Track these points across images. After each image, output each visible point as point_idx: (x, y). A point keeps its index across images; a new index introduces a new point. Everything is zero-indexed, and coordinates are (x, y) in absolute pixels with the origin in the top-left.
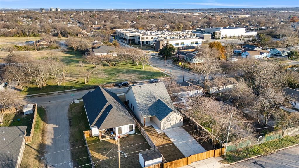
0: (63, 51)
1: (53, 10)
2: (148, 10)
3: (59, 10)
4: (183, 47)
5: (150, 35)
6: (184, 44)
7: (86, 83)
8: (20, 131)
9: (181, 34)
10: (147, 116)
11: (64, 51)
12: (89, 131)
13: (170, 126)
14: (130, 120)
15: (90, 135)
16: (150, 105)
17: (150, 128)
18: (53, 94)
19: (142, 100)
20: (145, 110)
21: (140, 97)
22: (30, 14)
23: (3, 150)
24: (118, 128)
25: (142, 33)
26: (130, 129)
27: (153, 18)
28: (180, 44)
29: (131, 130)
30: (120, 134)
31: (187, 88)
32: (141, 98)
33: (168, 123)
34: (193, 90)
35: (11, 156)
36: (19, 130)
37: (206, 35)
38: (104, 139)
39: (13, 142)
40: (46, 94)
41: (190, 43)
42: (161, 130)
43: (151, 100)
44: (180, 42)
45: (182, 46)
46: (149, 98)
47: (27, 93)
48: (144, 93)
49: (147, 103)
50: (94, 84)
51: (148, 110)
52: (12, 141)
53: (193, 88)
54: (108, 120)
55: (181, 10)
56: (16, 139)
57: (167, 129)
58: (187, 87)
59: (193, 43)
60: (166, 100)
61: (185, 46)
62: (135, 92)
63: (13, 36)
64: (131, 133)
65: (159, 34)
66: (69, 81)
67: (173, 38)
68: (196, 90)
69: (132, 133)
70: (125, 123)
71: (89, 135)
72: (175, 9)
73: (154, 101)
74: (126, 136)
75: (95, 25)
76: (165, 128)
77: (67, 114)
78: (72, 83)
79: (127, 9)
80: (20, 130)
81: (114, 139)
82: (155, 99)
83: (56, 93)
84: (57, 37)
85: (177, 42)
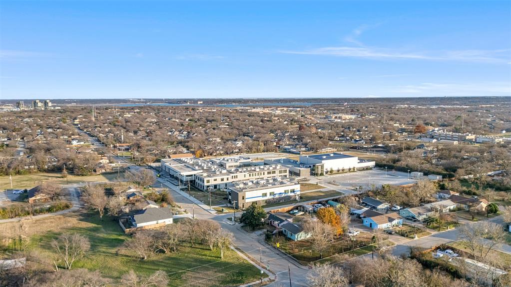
0: (78, 214)
1: (39, 105)
5: (219, 173)
6: (274, 195)
9: (265, 169)
11: (80, 215)
25: (205, 168)
28: (268, 194)
37: (303, 168)
41: (284, 192)
44: (268, 191)
45: (272, 197)
59: (288, 192)
61: (277, 196)
65: (232, 170)
67: (257, 182)
75: (120, 142)
85: (264, 191)
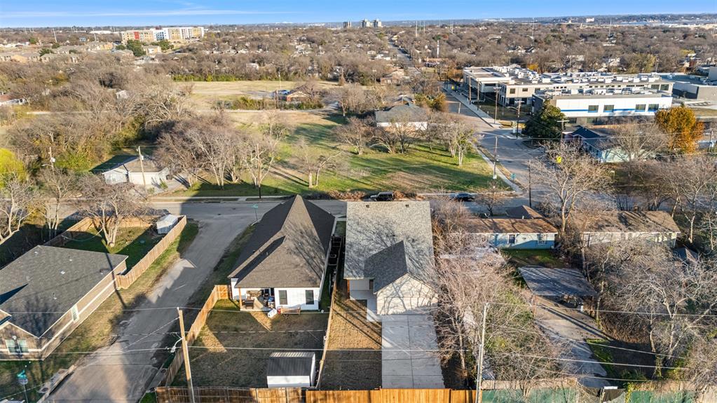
0: (326, 113)
1: (368, 24)
2: (593, 20)
3: (380, 25)
4: (609, 117)
5: (536, 82)
6: (613, 110)
7: (311, 186)
8: (107, 262)
9: (627, 81)
10: (355, 276)
11: (328, 115)
12: (226, 286)
13: (401, 310)
14: (308, 278)
15: (229, 295)
16: (374, 252)
17: (359, 304)
18: (236, 199)
19: (361, 237)
20: (358, 262)
21: (359, 229)
22: (313, 35)
23: (47, 292)
24: (280, 291)
25: (520, 77)
26: (307, 298)
27: (590, 39)
28: (601, 109)
29: (309, 300)
30: (284, 306)
31: (513, 224)
32: (360, 232)
33: (397, 300)
34: (526, 231)
35: (54, 306)
36: (106, 260)
37: (707, 86)
38: (249, 310)
39: (77, 280)
40: (224, 200)
41: (634, 107)
42: (378, 315)
43: (382, 241)
44: (601, 103)
45: (607, 114)
46: (379, 234)
47: (195, 193)
48: (371, 222)
49: (370, 247)
50: (325, 190)
51: (366, 262)
52: (75, 279)
53: (529, 226)
54: (261, 271)
55: (689, 17)
56: (87, 276)
57: (393, 314)
58: (513, 221)
59: (644, 109)
60: (419, 246)
61: (617, 114)
62: (351, 218)
63: (260, 79)
64: (311, 309)
65: (562, 81)
66: (286, 177)
67: (590, 92)
68: (534, 232)
69: (310, 307)
70: (295, 283)
71: (227, 294)
72: (672, 16)
73: (389, 244)
74: (295, 311)
76: (390, 312)
77: (228, 245)
78: (289, 181)
79: (536, 19)
80: (109, 261)
81: (266, 313)
82: (393, 239)
83: (243, 199)
84: (336, 83)
85: (593, 102)
